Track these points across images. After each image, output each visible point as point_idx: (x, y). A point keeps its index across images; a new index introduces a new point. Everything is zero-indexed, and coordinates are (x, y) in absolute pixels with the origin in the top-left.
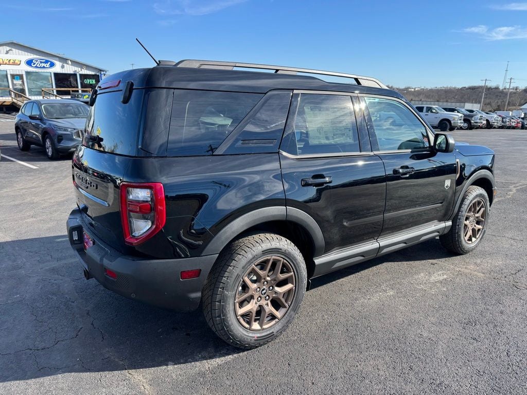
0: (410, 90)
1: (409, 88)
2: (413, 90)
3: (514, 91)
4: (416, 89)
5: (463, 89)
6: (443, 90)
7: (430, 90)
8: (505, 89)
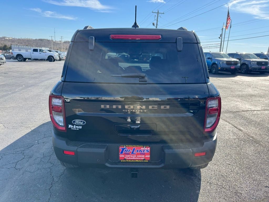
0: (6, 38)
1: (5, 37)
2: (8, 39)
3: (60, 42)
4: (10, 38)
5: (36, 40)
6: (25, 40)
7: (18, 39)
8: (56, 41)
